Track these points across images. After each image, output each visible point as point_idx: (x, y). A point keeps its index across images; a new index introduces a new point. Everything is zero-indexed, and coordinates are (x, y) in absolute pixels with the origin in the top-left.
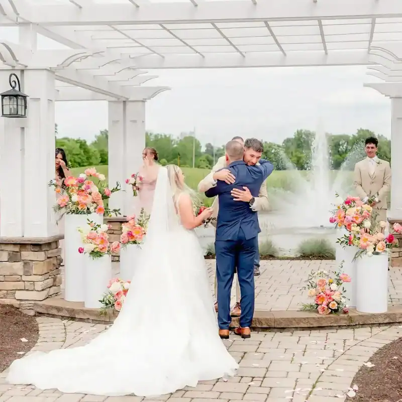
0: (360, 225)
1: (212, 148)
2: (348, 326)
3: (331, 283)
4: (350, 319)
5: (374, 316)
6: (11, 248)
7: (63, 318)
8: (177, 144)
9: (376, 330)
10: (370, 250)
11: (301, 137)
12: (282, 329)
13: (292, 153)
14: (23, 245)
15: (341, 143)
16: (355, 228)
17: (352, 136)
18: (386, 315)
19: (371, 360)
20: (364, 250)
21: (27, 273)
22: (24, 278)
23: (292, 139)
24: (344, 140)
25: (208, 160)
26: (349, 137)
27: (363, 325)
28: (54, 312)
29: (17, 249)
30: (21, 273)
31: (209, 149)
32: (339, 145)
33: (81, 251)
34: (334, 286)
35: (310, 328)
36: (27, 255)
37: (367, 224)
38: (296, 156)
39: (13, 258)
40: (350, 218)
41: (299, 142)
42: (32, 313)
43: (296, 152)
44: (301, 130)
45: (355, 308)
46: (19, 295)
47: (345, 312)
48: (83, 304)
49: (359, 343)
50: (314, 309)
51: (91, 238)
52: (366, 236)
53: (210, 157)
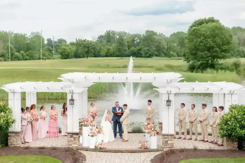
0: (151, 129)
1: (51, 41)
2: (148, 152)
3: (145, 142)
4: (149, 150)
5: (154, 149)
6: (71, 134)
7: (84, 150)
8: (29, 40)
9: (154, 152)
10: (153, 135)
11: (110, 35)
12: (135, 152)
13: (104, 45)
14: (74, 134)
15: (135, 40)
16: (150, 130)
17: (142, 35)
18: (157, 149)
19: (153, 158)
20: (152, 135)
21: (74, 140)
22: (74, 141)
23: (104, 35)
24: (137, 37)
25: (49, 50)
26: (141, 35)
27: (152, 151)
28: (82, 149)
29: (72, 135)
30: (73, 140)
31: (50, 42)
32: (134, 41)
33: (89, 135)
34: (145, 143)
35: (140, 152)
36: (74, 136)
37: (153, 129)
38: (107, 48)
39: (71, 137)
40: (149, 127)
41: (109, 39)
42: (76, 149)
43: (107, 45)
44: (110, 31)
45: (150, 148)
46: (73, 145)
47: (148, 149)
48: (89, 147)
49: (151, 155)
50: (141, 148)
51: (91, 133)
52: (152, 132)
53: (51, 48)
